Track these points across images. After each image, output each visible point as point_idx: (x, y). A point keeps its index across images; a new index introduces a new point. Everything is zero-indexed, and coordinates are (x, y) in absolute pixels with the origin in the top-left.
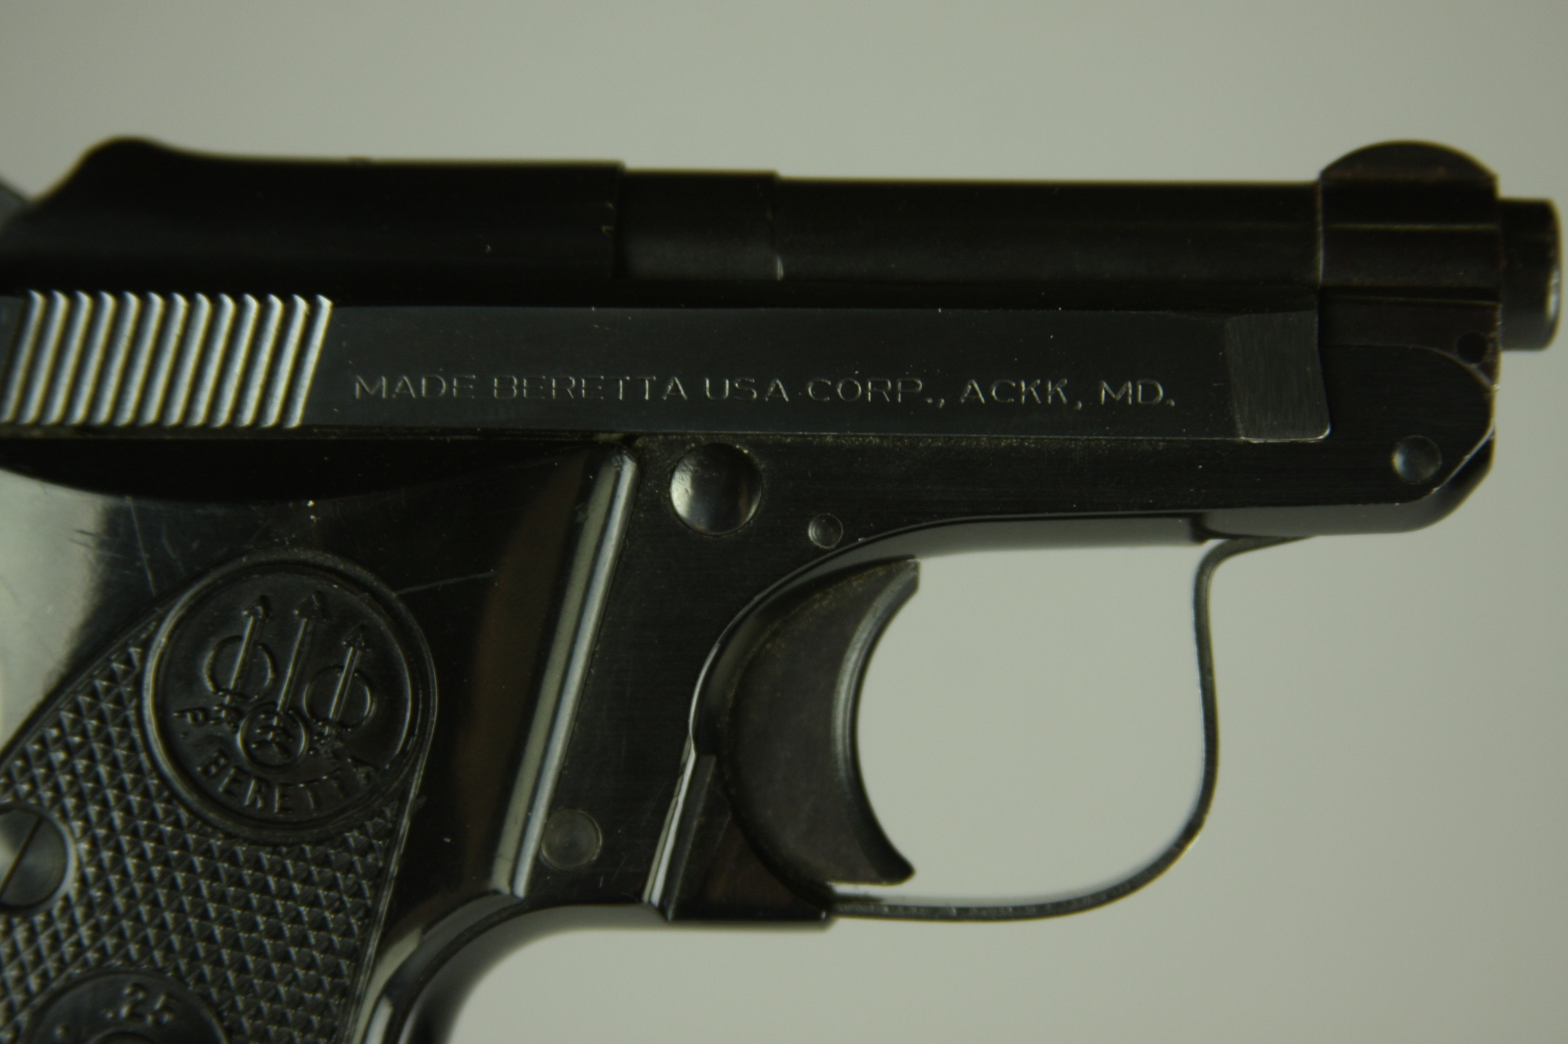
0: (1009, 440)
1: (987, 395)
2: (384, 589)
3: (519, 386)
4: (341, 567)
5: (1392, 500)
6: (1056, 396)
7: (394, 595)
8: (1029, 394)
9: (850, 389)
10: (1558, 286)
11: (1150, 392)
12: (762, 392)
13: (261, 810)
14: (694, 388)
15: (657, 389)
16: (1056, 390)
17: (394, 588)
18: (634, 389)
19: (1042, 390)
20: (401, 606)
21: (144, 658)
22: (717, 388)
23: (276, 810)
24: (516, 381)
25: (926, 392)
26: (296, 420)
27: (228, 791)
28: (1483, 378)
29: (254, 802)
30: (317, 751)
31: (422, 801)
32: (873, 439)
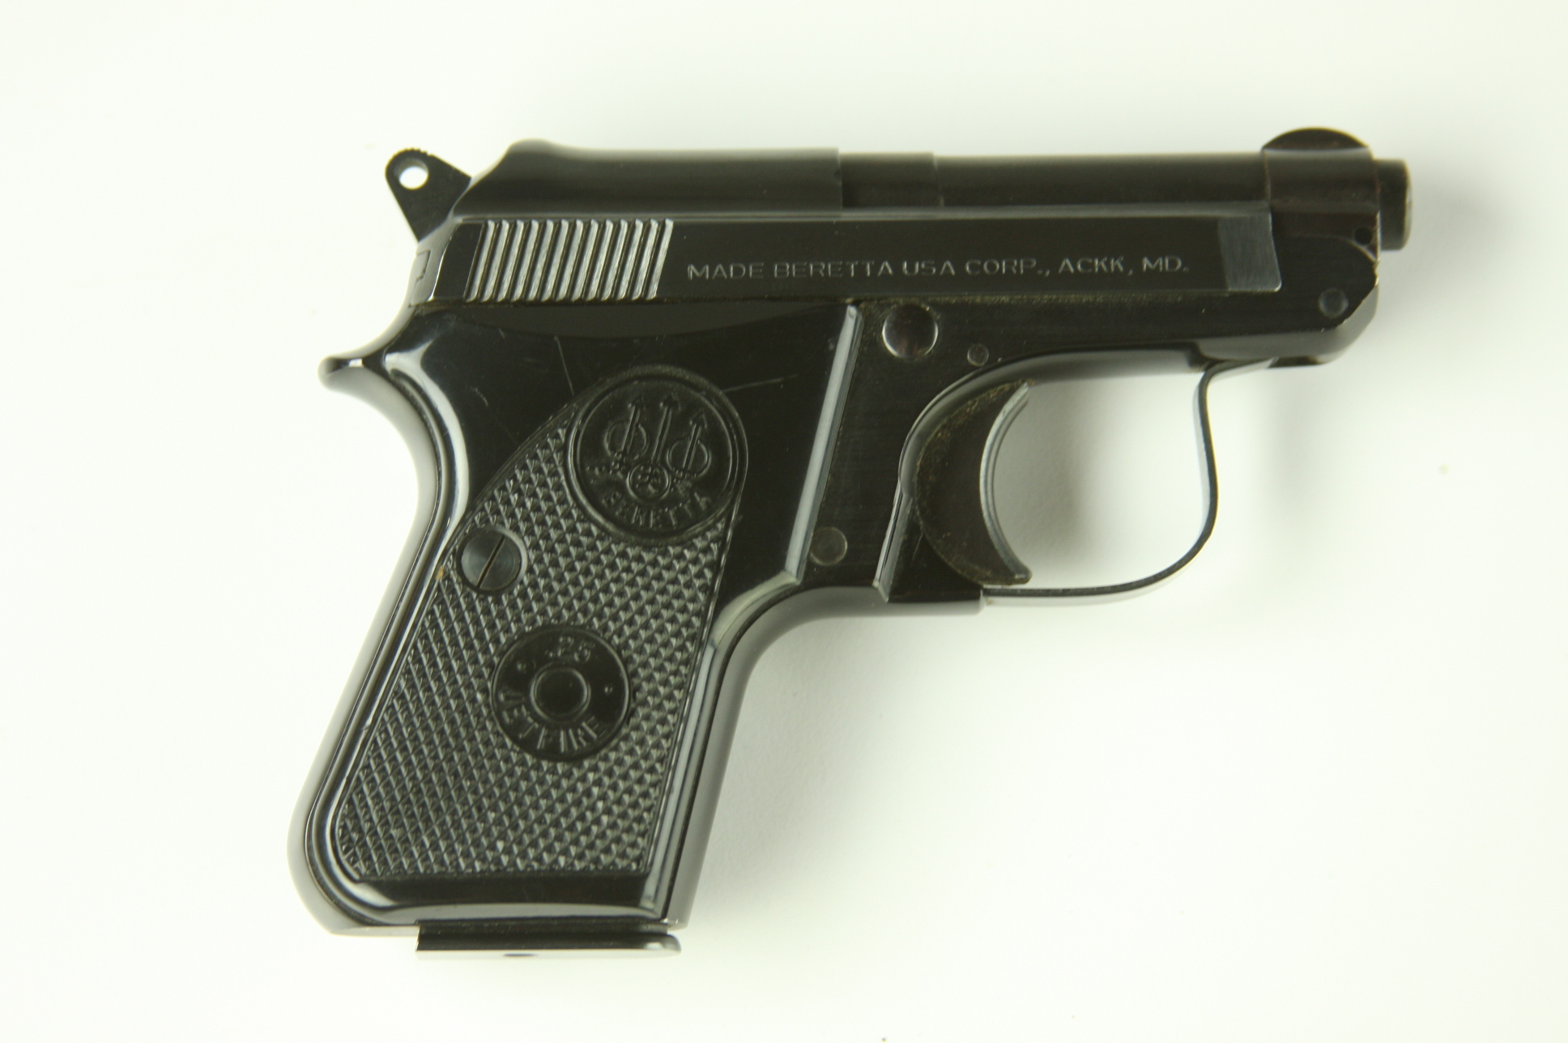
0: (1087, 298)
1: (1075, 266)
2: (715, 389)
3: (791, 269)
4: (687, 377)
5: (1319, 328)
6: (1116, 268)
7: (721, 393)
8: (1100, 268)
9: (992, 267)
10: (1410, 202)
11: (1173, 264)
12: (939, 270)
13: (642, 526)
14: (897, 268)
15: (875, 269)
16: (1116, 264)
17: (721, 387)
18: (860, 270)
19: (1108, 264)
20: (726, 400)
21: (568, 435)
22: (911, 268)
23: (651, 525)
24: (788, 267)
25: (1037, 267)
26: (653, 293)
27: (622, 514)
28: (1370, 256)
29: (638, 521)
30: (676, 489)
31: (741, 518)
32: (1005, 299)
